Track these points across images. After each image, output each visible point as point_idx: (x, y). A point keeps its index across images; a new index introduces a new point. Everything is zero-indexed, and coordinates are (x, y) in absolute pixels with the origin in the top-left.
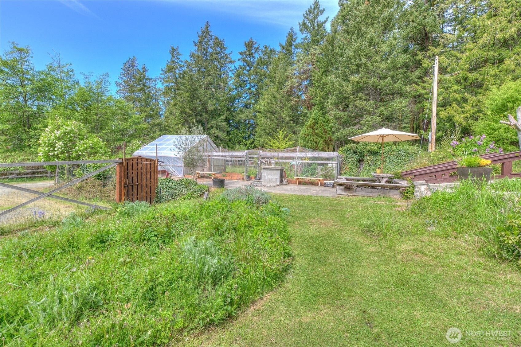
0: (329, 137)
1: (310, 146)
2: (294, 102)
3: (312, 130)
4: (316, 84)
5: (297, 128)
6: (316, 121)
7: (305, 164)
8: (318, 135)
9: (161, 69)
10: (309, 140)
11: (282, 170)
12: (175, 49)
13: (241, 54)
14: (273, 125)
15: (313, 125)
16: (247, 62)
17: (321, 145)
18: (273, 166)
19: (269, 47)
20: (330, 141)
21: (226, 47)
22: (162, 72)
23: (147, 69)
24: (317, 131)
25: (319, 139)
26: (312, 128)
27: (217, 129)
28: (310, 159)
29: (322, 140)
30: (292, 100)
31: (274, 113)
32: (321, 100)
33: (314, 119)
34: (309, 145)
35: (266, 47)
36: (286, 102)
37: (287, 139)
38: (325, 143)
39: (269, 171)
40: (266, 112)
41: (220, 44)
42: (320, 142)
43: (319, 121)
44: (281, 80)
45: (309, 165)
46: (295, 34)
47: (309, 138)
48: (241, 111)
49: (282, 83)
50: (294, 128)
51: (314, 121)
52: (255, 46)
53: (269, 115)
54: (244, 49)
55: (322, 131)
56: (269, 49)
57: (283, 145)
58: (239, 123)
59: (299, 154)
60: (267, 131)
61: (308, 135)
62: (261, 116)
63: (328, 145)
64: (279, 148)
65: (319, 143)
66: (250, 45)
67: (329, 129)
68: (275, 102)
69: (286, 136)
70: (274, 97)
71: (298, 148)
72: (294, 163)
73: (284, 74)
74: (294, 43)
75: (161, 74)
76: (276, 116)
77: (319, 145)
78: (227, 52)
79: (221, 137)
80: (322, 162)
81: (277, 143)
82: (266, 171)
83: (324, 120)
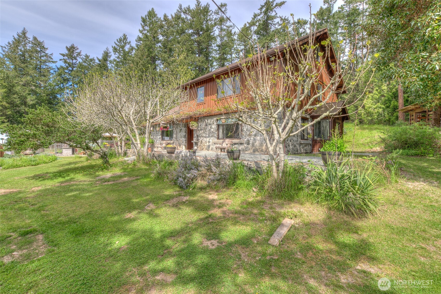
46: (110, 53)
74: (109, 59)
82: (65, 149)
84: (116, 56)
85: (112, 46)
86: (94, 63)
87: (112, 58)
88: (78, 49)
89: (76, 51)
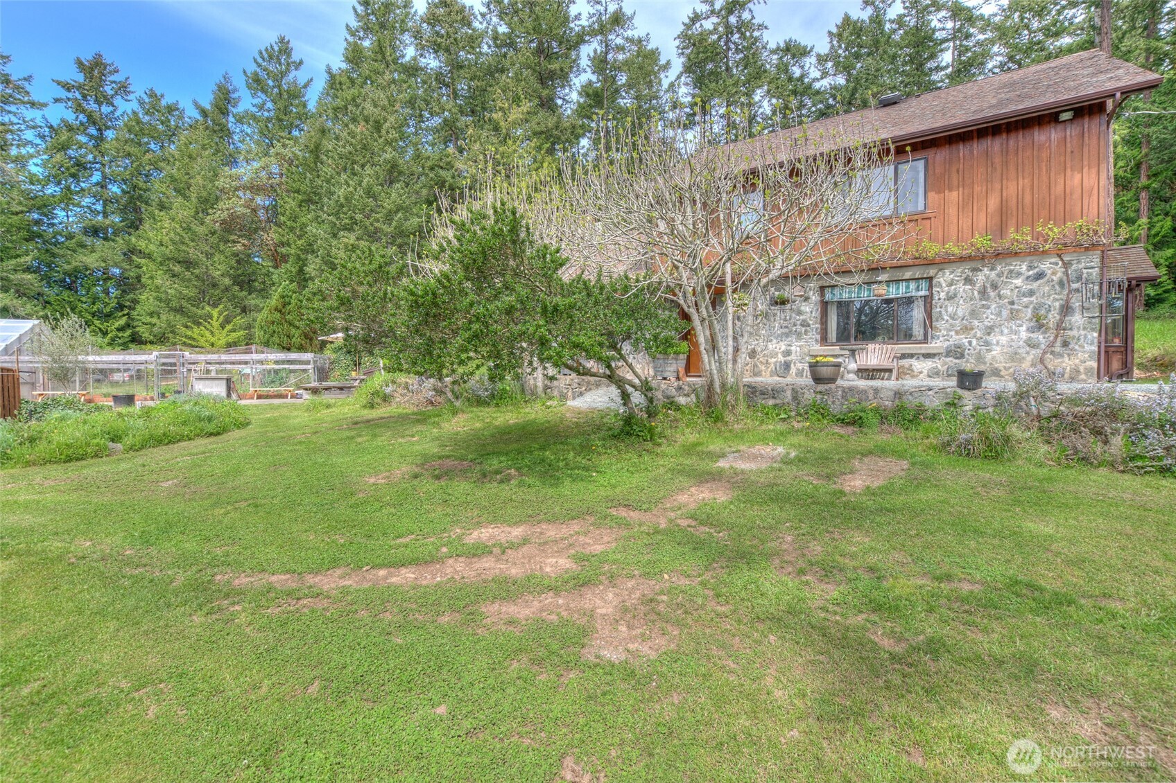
1: (277, 341)
2: (239, 247)
3: (279, 314)
5: (252, 301)
6: (287, 299)
7: (269, 372)
8: (290, 324)
10: (274, 331)
11: (228, 380)
14: (191, 292)
15: (280, 307)
16: (87, 115)
17: (296, 340)
18: (213, 374)
19: (162, 96)
24: (289, 317)
25: (294, 330)
28: (277, 362)
29: (299, 332)
30: (234, 242)
31: (188, 264)
32: (298, 255)
33: (283, 297)
34: (276, 339)
35: (152, 94)
36: (222, 244)
37: (229, 327)
39: (207, 382)
40: (168, 259)
42: (296, 336)
43: (293, 301)
44: (205, 194)
45: (276, 372)
46: (235, 90)
47: (275, 328)
48: (83, 246)
50: (242, 300)
51: (282, 300)
53: (177, 268)
54: (76, 77)
56: (163, 103)
57: (222, 338)
58: (75, 274)
59: (255, 356)
60: (174, 304)
61: (273, 323)
62: (152, 266)
63: (311, 339)
64: (212, 345)
65: (293, 336)
66: (96, 71)
68: (193, 241)
69: (227, 321)
70: (188, 229)
71: (254, 347)
72: (247, 370)
73: (212, 181)
74: (235, 111)
76: (197, 271)
77: (294, 340)
80: (297, 367)
81: (207, 334)
82: (202, 382)
83: (301, 298)
84: (256, 101)
85: (245, 72)
86: (181, 117)
87: (240, 109)
88: (117, 71)
89: (112, 78)
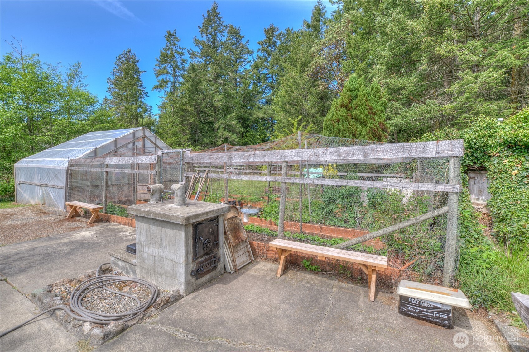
0: (380, 123)
2: (321, 88)
3: (345, 110)
4: (353, 53)
6: (354, 93)
8: (357, 120)
9: (156, 60)
10: (339, 131)
12: (172, 33)
13: (261, 43)
15: (346, 101)
16: (267, 52)
19: (292, 29)
20: (383, 130)
21: (242, 35)
22: (157, 63)
23: (137, 59)
24: (355, 112)
25: (361, 127)
26: (346, 107)
27: (225, 129)
29: (367, 128)
30: (318, 86)
31: (294, 104)
33: (350, 91)
35: (288, 30)
36: (311, 88)
38: (373, 134)
40: (285, 103)
41: (234, 32)
42: (363, 134)
43: (360, 93)
46: (324, 8)
49: (305, 65)
51: (348, 94)
52: (277, 33)
54: (263, 38)
55: (366, 112)
56: (292, 32)
58: (256, 122)
61: (338, 121)
63: (379, 138)
65: (360, 134)
66: (270, 32)
67: (380, 108)
68: (296, 89)
73: (308, 52)
74: (322, 18)
75: (156, 66)
76: (297, 107)
78: (243, 41)
79: (231, 139)
83: (368, 91)
